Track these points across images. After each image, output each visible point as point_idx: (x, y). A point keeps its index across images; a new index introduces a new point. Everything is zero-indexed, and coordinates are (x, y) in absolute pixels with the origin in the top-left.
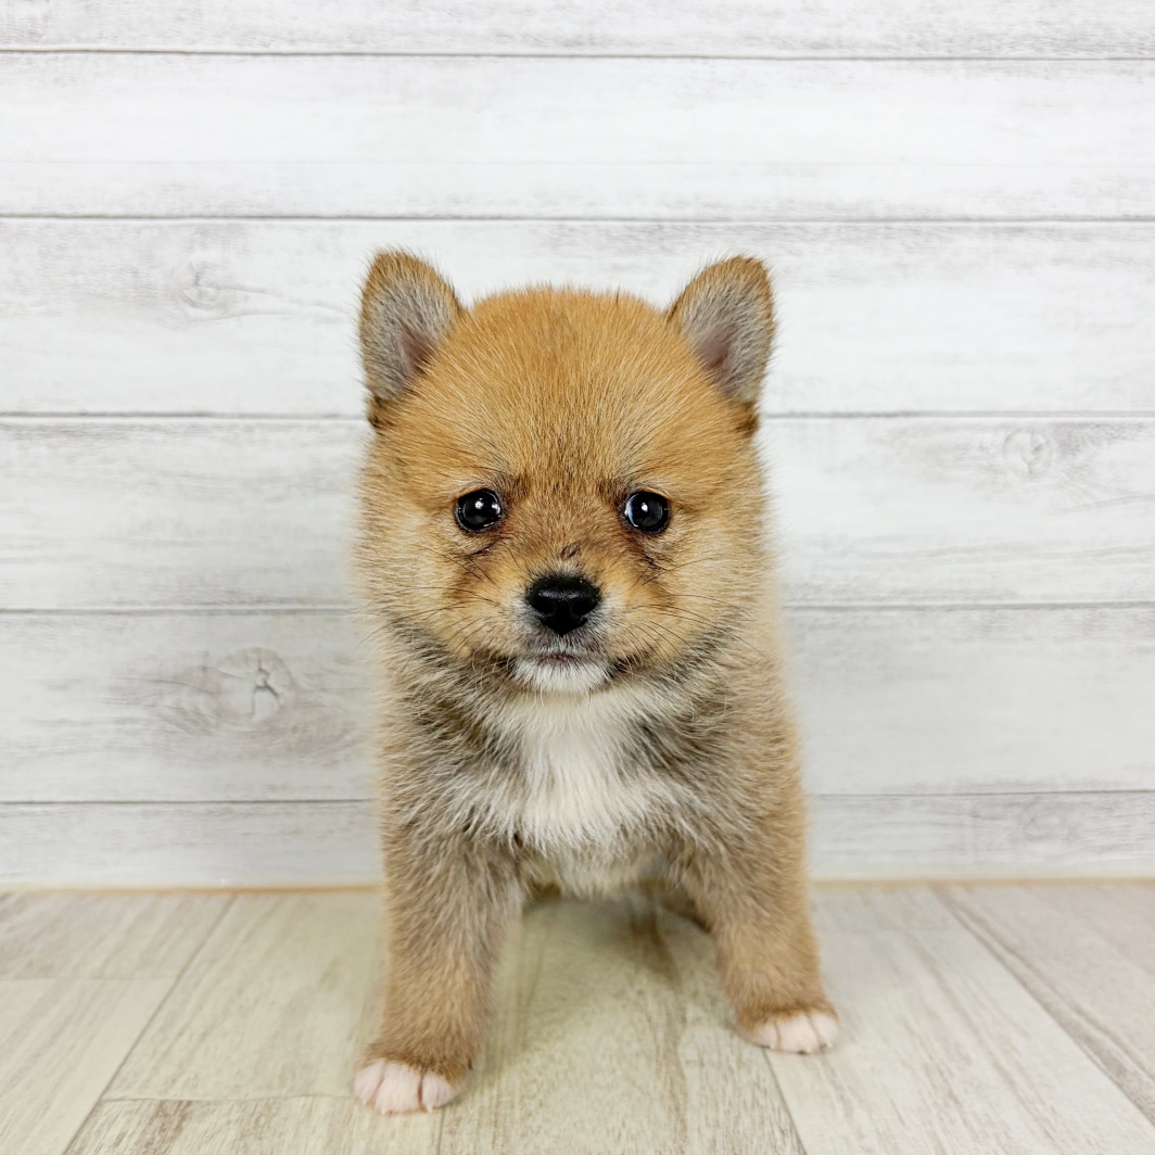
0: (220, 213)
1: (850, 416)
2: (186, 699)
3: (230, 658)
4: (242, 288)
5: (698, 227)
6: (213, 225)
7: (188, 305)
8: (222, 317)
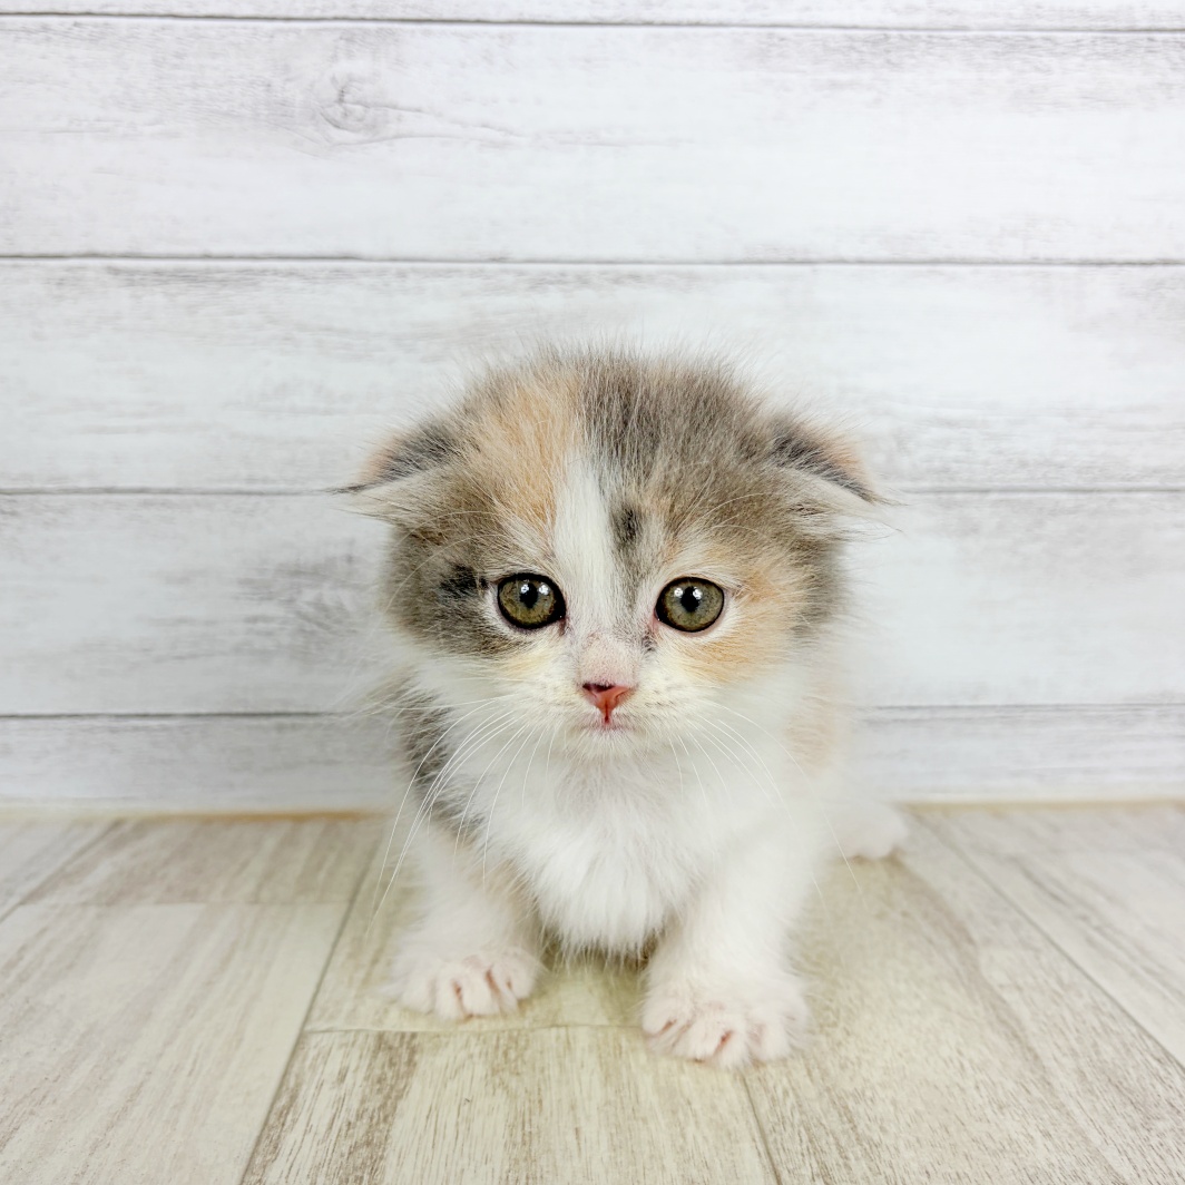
0: (369, 15)
2: (329, 594)
5: (930, 37)
6: (360, 29)
7: (330, 127)
8: (371, 142)
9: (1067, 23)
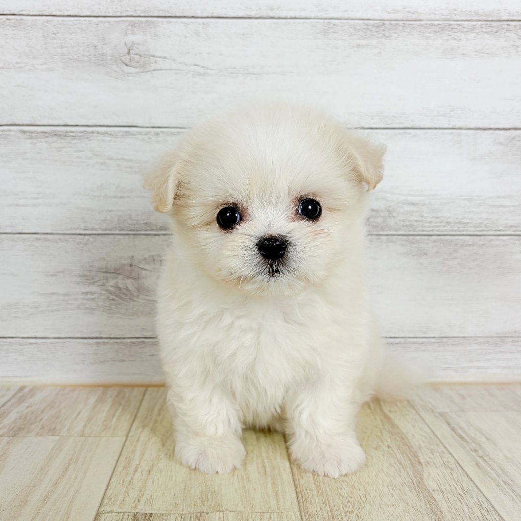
0: (142, 14)
1: (485, 129)
2: (121, 282)
3: (145, 259)
4: (154, 56)
5: (404, 24)
6: (138, 21)
7: (124, 65)
8: (143, 72)
9: (469, 18)
